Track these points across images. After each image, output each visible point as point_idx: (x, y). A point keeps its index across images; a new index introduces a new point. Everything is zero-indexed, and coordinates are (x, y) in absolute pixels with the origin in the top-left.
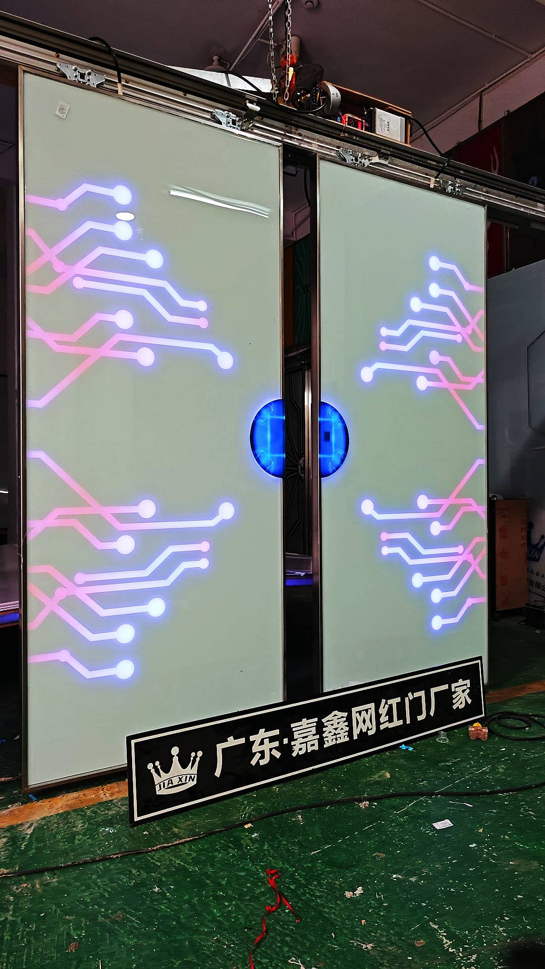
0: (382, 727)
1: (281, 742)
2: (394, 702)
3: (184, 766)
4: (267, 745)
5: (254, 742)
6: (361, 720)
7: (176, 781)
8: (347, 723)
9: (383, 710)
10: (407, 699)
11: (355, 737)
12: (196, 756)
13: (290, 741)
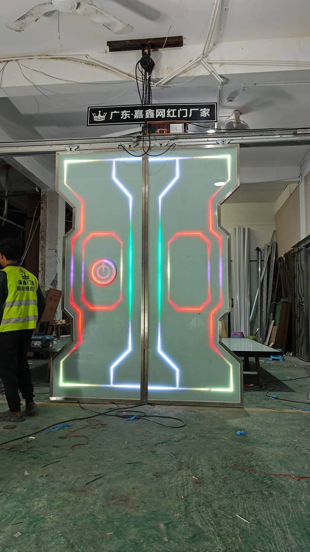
0: (167, 116)
1: (131, 114)
2: (173, 110)
3: (102, 115)
4: (126, 115)
5: (122, 113)
6: (159, 113)
7: (99, 118)
8: (154, 113)
9: (169, 112)
10: (179, 111)
11: (157, 117)
12: (105, 114)
13: (133, 115)
